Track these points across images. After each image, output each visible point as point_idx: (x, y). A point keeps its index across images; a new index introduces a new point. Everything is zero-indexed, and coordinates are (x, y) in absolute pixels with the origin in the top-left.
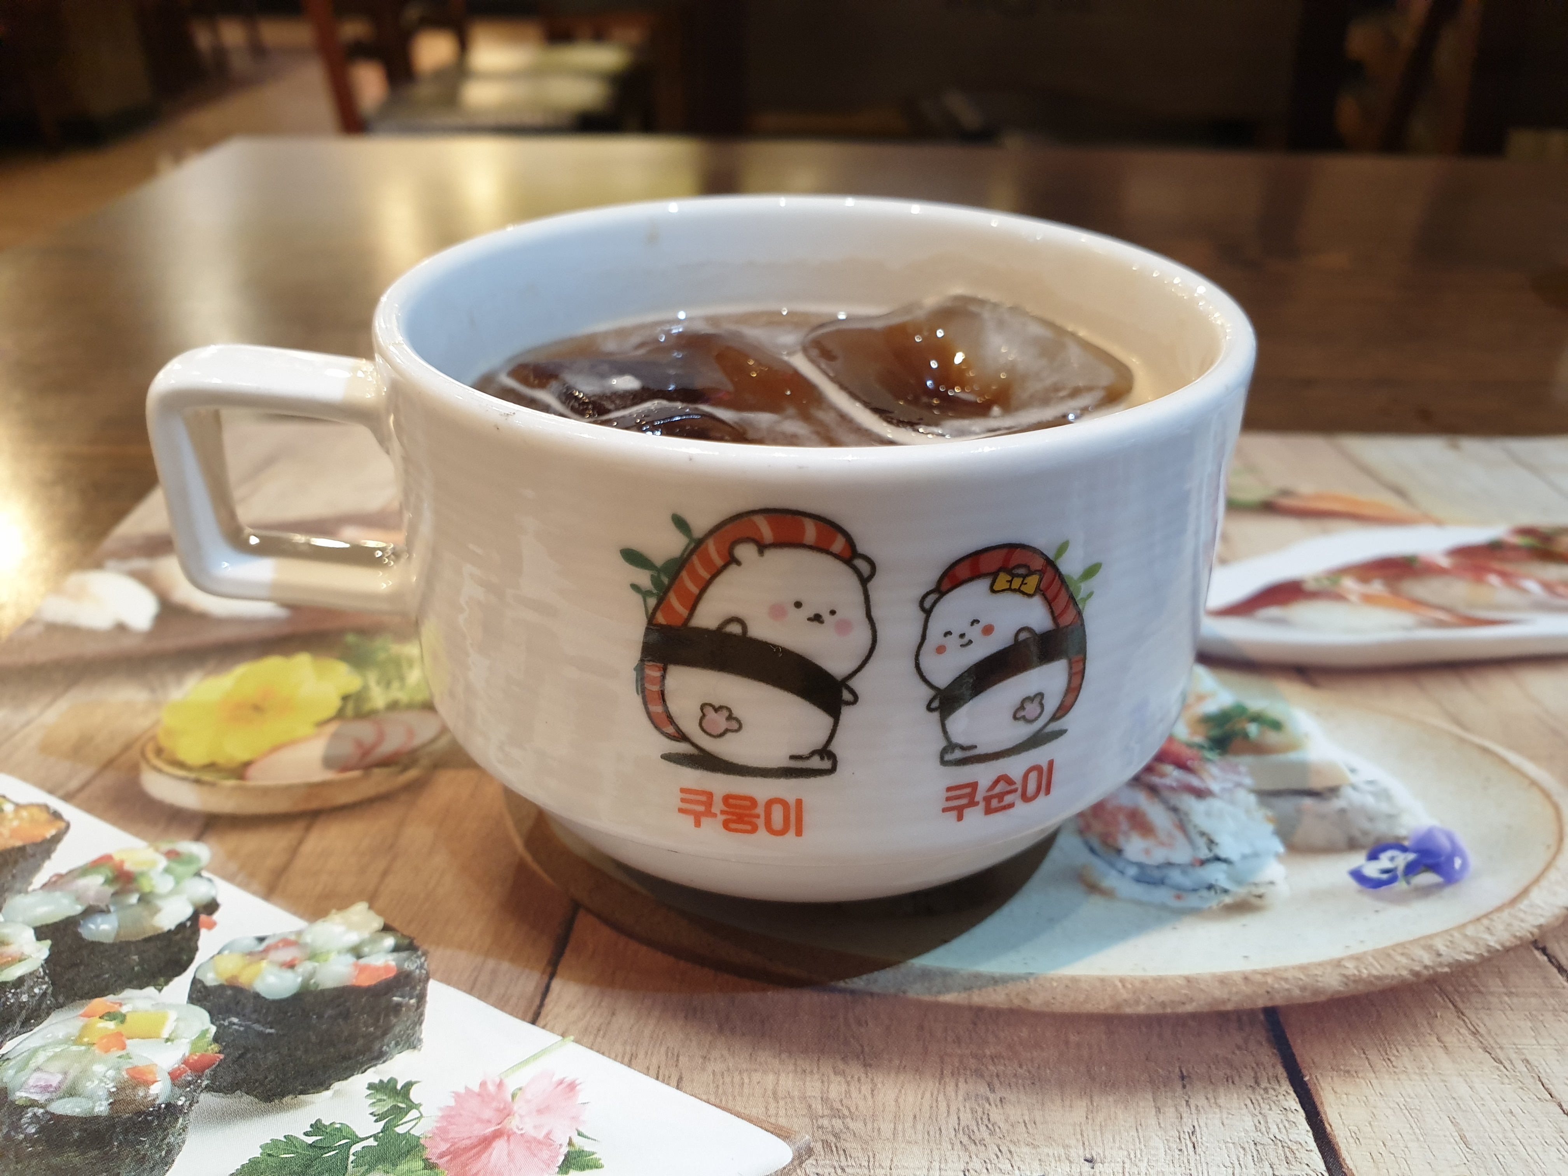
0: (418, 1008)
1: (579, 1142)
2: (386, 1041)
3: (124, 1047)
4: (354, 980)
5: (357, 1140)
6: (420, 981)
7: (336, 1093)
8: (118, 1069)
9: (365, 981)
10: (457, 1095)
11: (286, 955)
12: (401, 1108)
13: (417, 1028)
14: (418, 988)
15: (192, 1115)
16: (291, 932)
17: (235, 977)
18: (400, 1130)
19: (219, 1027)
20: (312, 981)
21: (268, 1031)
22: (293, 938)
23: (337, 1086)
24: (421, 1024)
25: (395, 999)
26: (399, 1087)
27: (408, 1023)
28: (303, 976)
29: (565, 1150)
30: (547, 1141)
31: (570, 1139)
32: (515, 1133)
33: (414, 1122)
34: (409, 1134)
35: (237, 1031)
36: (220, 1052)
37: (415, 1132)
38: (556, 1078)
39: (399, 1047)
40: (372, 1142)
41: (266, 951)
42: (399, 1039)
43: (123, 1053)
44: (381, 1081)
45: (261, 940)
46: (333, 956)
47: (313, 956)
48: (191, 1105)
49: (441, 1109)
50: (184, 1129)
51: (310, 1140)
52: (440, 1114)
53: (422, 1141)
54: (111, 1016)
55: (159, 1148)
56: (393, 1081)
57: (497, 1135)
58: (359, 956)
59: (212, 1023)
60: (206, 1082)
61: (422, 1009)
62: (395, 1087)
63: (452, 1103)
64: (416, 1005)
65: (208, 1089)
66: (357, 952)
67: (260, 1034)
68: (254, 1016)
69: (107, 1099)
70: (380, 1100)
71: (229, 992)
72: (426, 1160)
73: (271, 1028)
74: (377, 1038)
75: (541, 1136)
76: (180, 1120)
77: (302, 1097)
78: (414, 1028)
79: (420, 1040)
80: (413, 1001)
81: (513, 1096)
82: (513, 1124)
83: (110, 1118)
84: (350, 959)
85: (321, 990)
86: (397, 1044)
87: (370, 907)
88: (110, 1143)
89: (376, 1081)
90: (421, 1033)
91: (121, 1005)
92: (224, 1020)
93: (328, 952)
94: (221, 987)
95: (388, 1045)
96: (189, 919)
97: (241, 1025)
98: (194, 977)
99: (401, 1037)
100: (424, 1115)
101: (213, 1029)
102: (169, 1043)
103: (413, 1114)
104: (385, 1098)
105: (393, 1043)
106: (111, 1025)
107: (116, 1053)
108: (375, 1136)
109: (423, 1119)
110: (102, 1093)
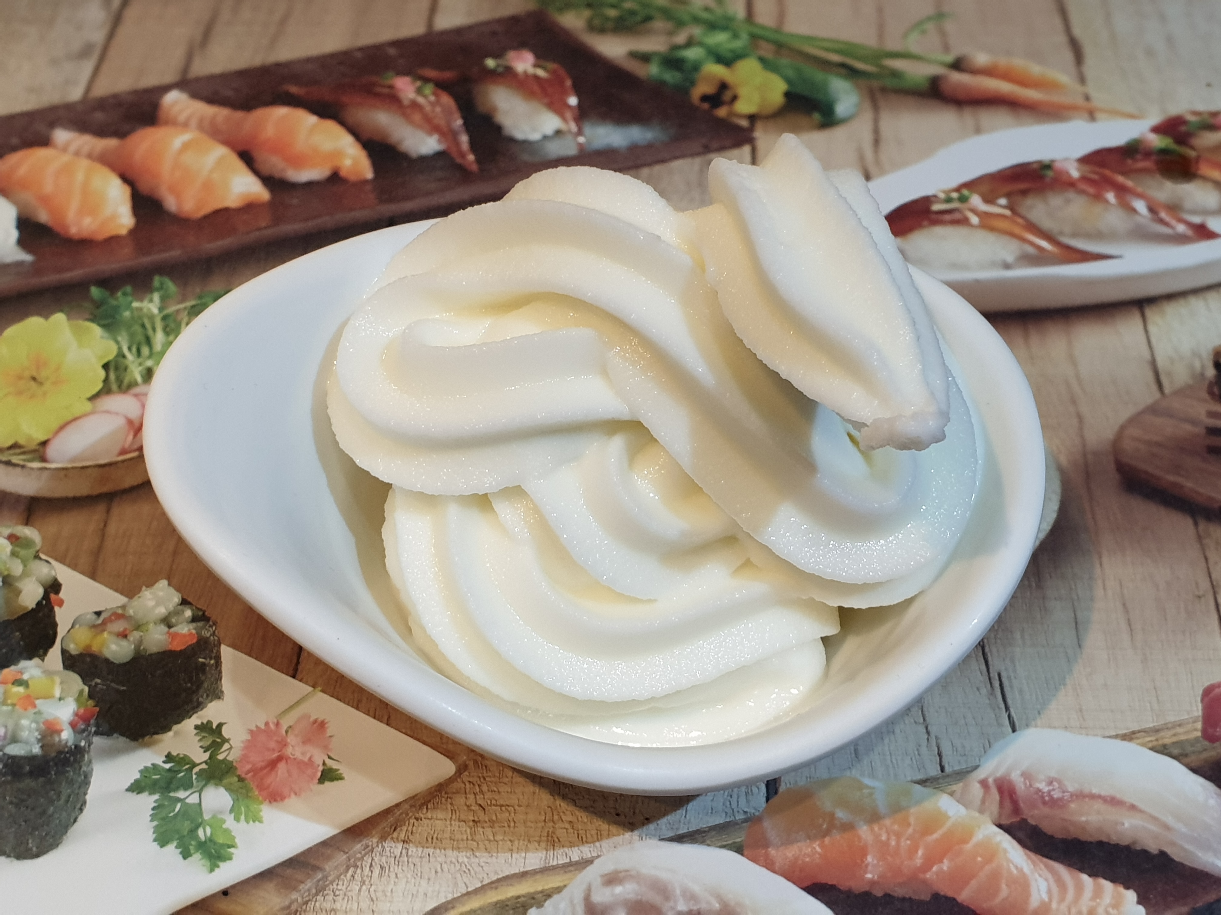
0: (217, 667)
1: (330, 763)
2: (200, 694)
3: (35, 706)
4: (170, 646)
5: (195, 765)
6: (215, 647)
7: (176, 734)
8: (37, 722)
9: (178, 646)
10: (251, 732)
11: (119, 626)
12: (218, 742)
13: (219, 682)
14: (215, 651)
15: (92, 753)
16: (118, 607)
17: (89, 647)
18: (221, 757)
19: (89, 687)
20: (142, 648)
21: (122, 688)
22: (120, 611)
23: (176, 728)
24: (221, 680)
25: (200, 660)
26: (214, 727)
27: (212, 679)
28: (134, 643)
29: (321, 768)
30: (310, 762)
31: (324, 761)
32: (290, 758)
33: (227, 752)
34: (226, 759)
35: (102, 689)
36: (95, 706)
37: (230, 758)
38: (312, 719)
39: (210, 698)
40: (204, 766)
41: (104, 623)
42: (208, 692)
43: (36, 710)
44: (202, 723)
45: (98, 614)
46: (151, 626)
47: (138, 627)
48: (89, 746)
49: (243, 742)
50: (90, 762)
51: (168, 766)
52: (242, 745)
53: (234, 764)
54: (19, 682)
55: (80, 775)
56: (209, 722)
57: (280, 759)
58: (170, 626)
59: (85, 684)
60: (93, 729)
61: (219, 667)
62: (212, 727)
63: (249, 738)
64: (215, 665)
65: (97, 733)
66: (167, 621)
67: (118, 691)
68: (110, 677)
69: (38, 743)
70: (204, 737)
71: (88, 659)
72: (239, 776)
73: (123, 686)
74: (194, 692)
75: (306, 759)
76: (86, 756)
77: (156, 737)
78: (216, 683)
79: (222, 692)
80: (212, 662)
81: (287, 732)
82: (289, 751)
83: (44, 756)
84: (163, 628)
85: (149, 655)
86: (208, 696)
87: (169, 585)
88: (49, 773)
89: (199, 723)
90: (222, 686)
91: (22, 673)
92: (91, 681)
93: (147, 623)
94: (81, 655)
95: (202, 697)
96: (43, 598)
97: (103, 685)
98: (62, 649)
99: (209, 690)
100: (233, 746)
101: (86, 689)
102: (62, 701)
103: (226, 746)
104: (207, 735)
105: (205, 695)
106: (21, 689)
107: (32, 711)
108: (206, 762)
109: (233, 750)
110: (33, 740)
